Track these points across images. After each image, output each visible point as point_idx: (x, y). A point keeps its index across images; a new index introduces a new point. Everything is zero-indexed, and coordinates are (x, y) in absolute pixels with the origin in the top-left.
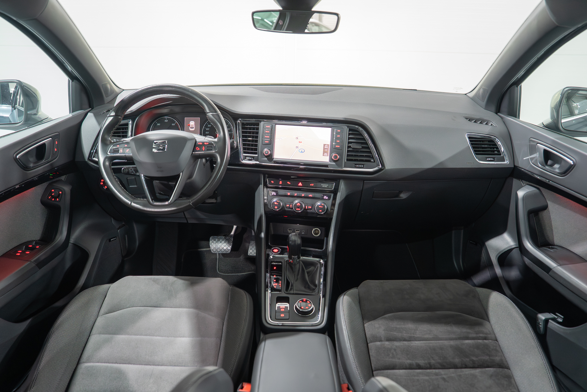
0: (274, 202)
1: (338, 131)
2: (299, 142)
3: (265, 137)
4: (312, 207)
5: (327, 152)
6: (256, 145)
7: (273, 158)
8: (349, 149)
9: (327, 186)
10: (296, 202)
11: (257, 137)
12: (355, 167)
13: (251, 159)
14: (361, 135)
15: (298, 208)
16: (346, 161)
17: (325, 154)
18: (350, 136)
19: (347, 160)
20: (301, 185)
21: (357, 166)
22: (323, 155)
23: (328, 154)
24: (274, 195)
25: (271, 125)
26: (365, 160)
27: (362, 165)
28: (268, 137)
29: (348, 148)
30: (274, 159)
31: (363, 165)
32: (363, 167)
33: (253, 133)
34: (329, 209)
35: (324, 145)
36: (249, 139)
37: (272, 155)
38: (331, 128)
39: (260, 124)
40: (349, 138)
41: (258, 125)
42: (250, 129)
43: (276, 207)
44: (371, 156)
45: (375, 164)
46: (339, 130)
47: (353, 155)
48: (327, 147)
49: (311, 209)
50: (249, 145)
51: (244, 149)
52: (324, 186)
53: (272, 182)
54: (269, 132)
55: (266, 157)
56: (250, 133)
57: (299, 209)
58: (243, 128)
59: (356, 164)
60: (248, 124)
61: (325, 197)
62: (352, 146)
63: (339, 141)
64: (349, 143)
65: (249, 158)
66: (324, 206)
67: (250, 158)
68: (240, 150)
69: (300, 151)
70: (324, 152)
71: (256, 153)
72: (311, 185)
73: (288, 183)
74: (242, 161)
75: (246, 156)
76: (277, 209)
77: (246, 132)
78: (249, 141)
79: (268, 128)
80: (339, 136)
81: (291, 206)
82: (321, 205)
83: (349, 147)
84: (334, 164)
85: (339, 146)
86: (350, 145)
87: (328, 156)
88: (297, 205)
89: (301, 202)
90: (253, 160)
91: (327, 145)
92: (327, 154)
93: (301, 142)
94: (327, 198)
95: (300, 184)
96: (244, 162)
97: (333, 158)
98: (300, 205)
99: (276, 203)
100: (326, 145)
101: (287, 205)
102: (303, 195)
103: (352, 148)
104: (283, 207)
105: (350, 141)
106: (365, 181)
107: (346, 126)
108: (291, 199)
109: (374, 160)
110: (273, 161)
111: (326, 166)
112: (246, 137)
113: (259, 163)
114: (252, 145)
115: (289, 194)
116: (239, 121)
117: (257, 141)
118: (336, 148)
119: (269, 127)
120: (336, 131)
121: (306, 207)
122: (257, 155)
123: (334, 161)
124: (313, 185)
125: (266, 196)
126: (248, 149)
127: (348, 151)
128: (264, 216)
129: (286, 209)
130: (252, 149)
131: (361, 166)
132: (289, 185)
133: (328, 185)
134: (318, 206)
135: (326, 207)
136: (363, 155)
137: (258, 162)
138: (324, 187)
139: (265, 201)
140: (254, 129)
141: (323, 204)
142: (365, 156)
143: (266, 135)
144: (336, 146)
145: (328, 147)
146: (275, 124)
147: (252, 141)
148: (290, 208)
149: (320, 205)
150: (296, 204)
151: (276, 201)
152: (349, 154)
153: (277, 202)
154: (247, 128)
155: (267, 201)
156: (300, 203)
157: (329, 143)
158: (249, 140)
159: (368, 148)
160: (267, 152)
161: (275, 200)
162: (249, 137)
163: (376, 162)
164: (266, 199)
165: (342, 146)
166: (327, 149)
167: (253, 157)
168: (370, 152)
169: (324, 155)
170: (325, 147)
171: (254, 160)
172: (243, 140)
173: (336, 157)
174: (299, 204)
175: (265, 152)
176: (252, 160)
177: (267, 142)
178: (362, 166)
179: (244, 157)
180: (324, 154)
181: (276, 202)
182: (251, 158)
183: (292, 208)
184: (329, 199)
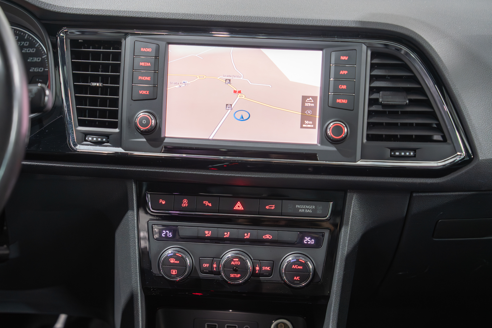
0: (168, 258)
1: (343, 58)
2: (235, 92)
3: (140, 78)
4: (272, 269)
5: (311, 118)
6: (115, 103)
7: (162, 136)
8: (374, 108)
9: (312, 210)
10: (229, 255)
11: (116, 79)
12: (391, 156)
13: (99, 139)
14: (405, 67)
15: (235, 271)
16: (365, 141)
17: (306, 122)
18: (376, 72)
19: (370, 138)
20: (241, 208)
21: (397, 154)
22: (302, 127)
23: (314, 124)
24: (168, 238)
25: (154, 46)
26: (416, 136)
27: (410, 150)
28: (149, 79)
29: (370, 104)
30: (166, 140)
31: (414, 150)
32: (415, 156)
33: (105, 68)
34: (320, 273)
35: (304, 98)
36: (94, 84)
37: (160, 129)
38: (320, 53)
39: (123, 42)
40: (373, 78)
41: (117, 44)
42: (96, 56)
43: (174, 272)
44: (435, 126)
45: (445, 147)
46: (343, 56)
47: (381, 124)
48: (313, 105)
49: (270, 274)
50: (93, 102)
51: (80, 112)
52: (303, 210)
53: (161, 201)
54: (149, 64)
55: (144, 133)
56: (95, 67)
57: (239, 276)
58: (74, 55)
59: (392, 150)
60: (88, 43)
61: (307, 240)
62: (380, 100)
63: (344, 87)
64: (372, 90)
65: (95, 139)
66: (305, 265)
67: (97, 138)
68: (70, 115)
69: (238, 116)
70: (304, 118)
71: (114, 125)
72: (267, 207)
73: (206, 203)
74: (75, 145)
75: (86, 134)
76: (177, 275)
77: (85, 67)
78: (95, 90)
79: (146, 54)
80: (346, 72)
81: (215, 266)
82: (297, 262)
83: (372, 102)
84: (332, 148)
85: (344, 101)
86: (374, 96)
87: (314, 128)
88: (232, 263)
89: (240, 256)
90: (106, 144)
91: (312, 97)
92: (311, 122)
93: (240, 92)
94: (312, 242)
95: (239, 206)
96: (82, 148)
97: (329, 132)
98: (239, 263)
99: (172, 261)
100: (309, 97)
101: (205, 265)
102: (247, 236)
103: (381, 104)
104: (193, 269)
105: (377, 84)
106: (414, 195)
107: (364, 43)
108: (214, 248)
109: (444, 137)
110: (163, 145)
111: (312, 156)
112: (85, 78)
113: (123, 151)
114: (103, 102)
115: (208, 233)
116: (63, 33)
117: (115, 91)
118: (336, 107)
119: (150, 50)
120: (338, 59)
121: (257, 268)
122: (117, 130)
123: (334, 142)
124: (273, 208)
125: (143, 231)
126: (93, 113)
127: (370, 113)
128: (139, 298)
129: (202, 275)
130: (103, 114)
131: (408, 154)
132: (208, 210)
133: (314, 207)
134: (290, 264)
135: (311, 267)
136: (411, 124)
137: (120, 150)
138: (305, 213)
139: (144, 244)
140: (106, 56)
141: (302, 260)
142: (417, 124)
143: (143, 75)
144: (339, 101)
145: (315, 103)
146: (164, 43)
147: (104, 90)
148: (211, 272)
149: (294, 263)
150: (230, 260)
151: (175, 254)
152: (374, 120)
153: (177, 258)
154: (86, 55)
155: (147, 245)
156: (240, 259)
157: (317, 93)
158: (93, 87)
159: (427, 103)
160: (144, 122)
161: (169, 252)
162: (95, 79)
163: (449, 141)
164: (144, 238)
165: (354, 101)
166: (313, 109)
167: (107, 136)
168: (433, 115)
169: (304, 126)
170: (306, 105)
171: (109, 144)
172: (77, 89)
173: (338, 130)
174: (236, 262)
175: (141, 122)
176: (104, 142)
177: (144, 92)
178: (412, 154)
179: (81, 135)
180: (302, 123)
181: (174, 256)
182: (102, 139)
183: (218, 273)
184: (318, 245)
